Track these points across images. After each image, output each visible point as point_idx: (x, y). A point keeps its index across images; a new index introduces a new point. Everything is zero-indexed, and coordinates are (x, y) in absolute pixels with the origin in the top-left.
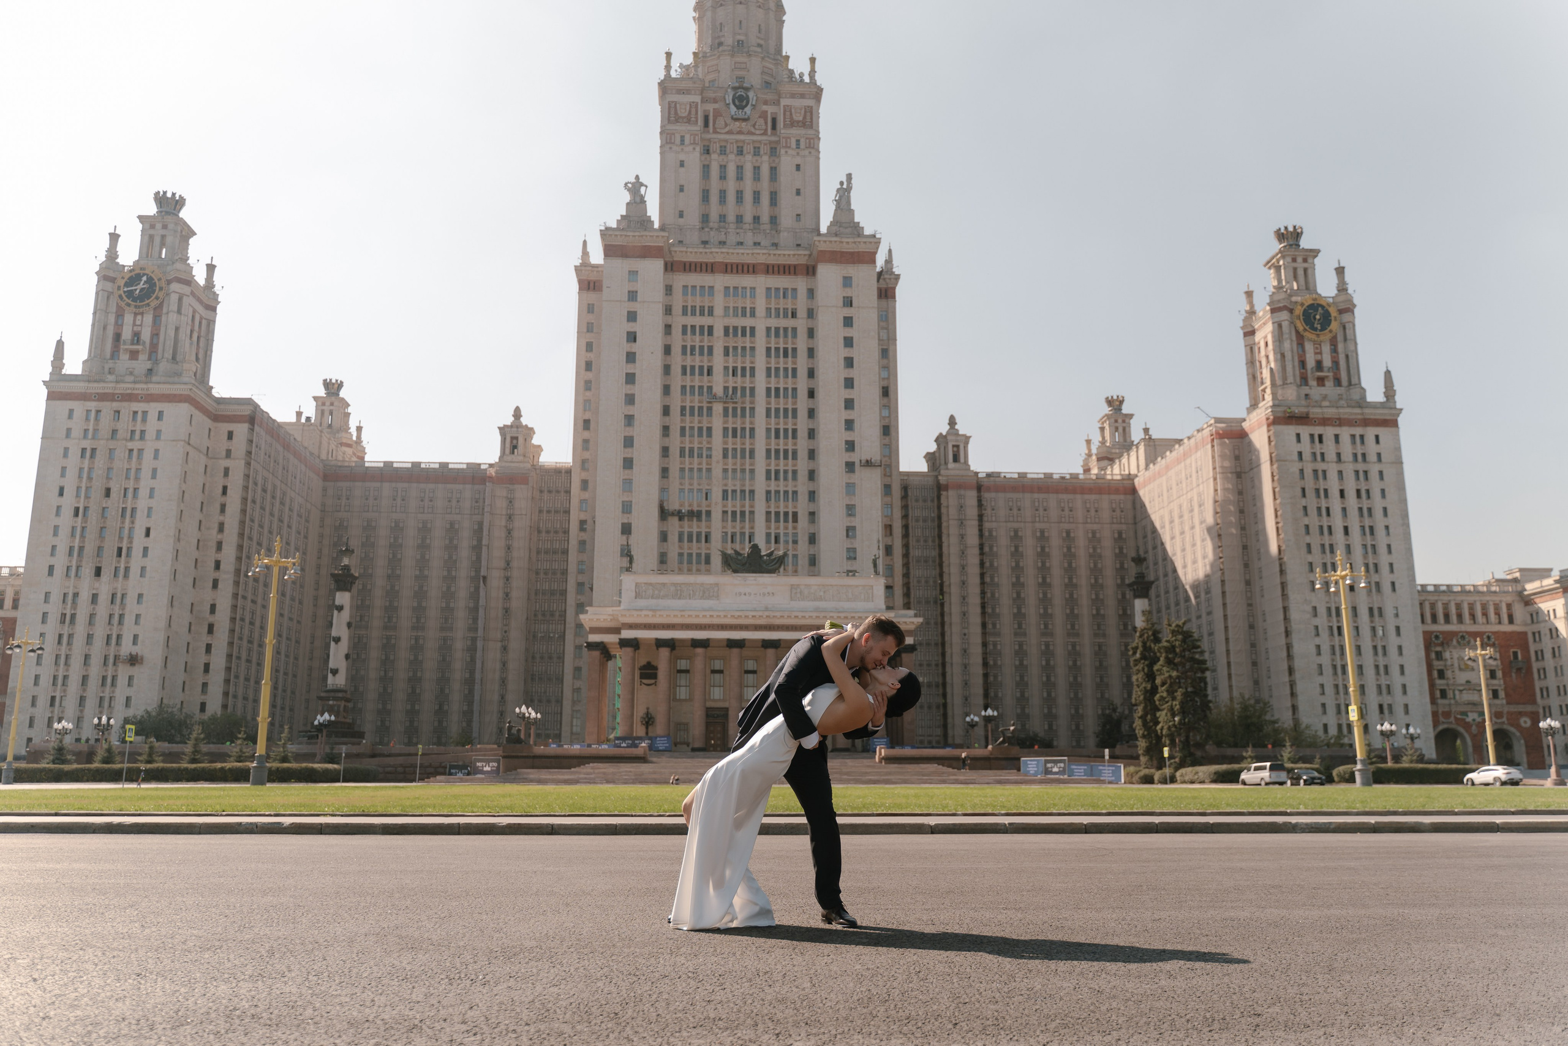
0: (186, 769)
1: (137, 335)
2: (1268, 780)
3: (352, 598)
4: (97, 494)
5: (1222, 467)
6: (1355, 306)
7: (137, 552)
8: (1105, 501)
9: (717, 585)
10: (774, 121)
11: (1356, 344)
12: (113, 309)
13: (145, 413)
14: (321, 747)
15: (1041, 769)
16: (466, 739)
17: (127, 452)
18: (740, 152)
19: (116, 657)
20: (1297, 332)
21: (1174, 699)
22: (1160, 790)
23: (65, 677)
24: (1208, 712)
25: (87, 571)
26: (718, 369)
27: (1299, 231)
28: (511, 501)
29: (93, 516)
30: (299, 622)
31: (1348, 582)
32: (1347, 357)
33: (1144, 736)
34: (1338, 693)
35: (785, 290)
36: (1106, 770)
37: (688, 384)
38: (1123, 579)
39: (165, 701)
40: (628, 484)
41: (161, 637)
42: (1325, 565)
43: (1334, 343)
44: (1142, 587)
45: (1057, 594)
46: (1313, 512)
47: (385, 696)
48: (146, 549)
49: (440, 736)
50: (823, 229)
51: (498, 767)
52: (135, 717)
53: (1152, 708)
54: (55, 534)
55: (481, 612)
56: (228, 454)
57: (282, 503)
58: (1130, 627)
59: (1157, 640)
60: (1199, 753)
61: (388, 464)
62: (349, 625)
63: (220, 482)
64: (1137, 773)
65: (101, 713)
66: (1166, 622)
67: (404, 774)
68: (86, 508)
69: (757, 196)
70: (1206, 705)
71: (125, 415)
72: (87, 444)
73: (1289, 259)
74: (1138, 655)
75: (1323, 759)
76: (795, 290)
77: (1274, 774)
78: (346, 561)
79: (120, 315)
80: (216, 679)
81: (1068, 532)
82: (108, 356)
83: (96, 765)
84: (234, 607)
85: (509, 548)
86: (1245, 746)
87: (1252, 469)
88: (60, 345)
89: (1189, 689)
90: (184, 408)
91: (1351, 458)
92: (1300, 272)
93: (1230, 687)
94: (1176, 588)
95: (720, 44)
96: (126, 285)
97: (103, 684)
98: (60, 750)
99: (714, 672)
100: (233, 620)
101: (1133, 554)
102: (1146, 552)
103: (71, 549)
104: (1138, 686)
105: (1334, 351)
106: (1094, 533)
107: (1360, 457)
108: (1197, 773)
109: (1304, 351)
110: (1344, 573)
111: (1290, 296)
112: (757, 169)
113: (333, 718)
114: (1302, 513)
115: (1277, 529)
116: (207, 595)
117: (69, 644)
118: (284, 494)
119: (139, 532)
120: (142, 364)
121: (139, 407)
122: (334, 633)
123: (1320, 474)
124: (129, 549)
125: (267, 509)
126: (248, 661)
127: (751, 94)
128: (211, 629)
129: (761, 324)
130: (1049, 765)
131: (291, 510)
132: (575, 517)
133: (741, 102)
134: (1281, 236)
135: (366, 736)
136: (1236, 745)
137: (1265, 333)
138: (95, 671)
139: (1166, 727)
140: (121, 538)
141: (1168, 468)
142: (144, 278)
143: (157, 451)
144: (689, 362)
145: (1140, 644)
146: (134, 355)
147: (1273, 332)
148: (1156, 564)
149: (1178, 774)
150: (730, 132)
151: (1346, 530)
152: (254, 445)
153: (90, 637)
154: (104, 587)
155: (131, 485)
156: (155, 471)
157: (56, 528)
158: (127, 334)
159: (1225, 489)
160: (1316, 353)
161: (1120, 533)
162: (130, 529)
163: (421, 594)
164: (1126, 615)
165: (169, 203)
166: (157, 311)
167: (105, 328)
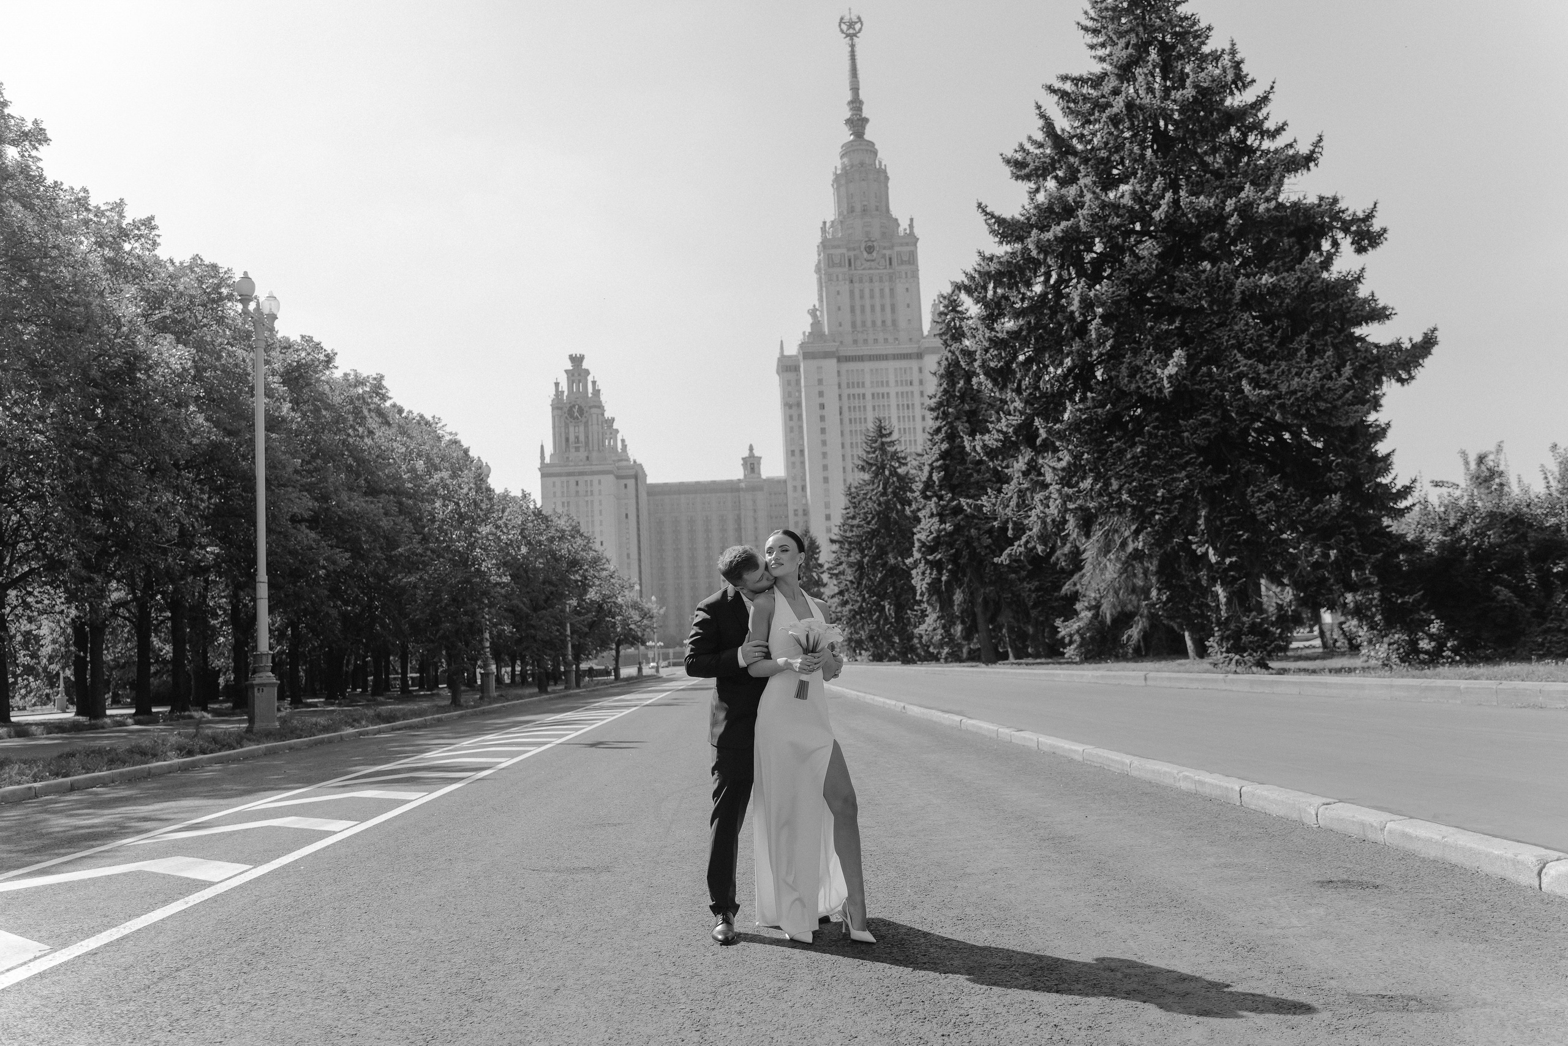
1: (577, 438)
10: (890, 259)
12: (563, 424)
13: (591, 482)
18: (871, 281)
28: (754, 502)
37: (854, 429)
40: (827, 490)
50: (926, 333)
56: (626, 496)
63: (624, 512)
69: (883, 307)
71: (581, 483)
72: (565, 499)
76: (911, 368)
79: (567, 426)
82: (564, 450)
85: (756, 529)
88: (542, 447)
90: (611, 477)
95: (852, 211)
112: (882, 290)
120: (582, 454)
121: (588, 478)
127: (875, 244)
129: (893, 390)
132: (791, 508)
142: (577, 407)
143: (601, 502)
144: (853, 416)
146: (577, 449)
150: (865, 269)
156: (601, 511)
158: (572, 438)
165: (577, 360)
166: (586, 424)
167: (561, 435)
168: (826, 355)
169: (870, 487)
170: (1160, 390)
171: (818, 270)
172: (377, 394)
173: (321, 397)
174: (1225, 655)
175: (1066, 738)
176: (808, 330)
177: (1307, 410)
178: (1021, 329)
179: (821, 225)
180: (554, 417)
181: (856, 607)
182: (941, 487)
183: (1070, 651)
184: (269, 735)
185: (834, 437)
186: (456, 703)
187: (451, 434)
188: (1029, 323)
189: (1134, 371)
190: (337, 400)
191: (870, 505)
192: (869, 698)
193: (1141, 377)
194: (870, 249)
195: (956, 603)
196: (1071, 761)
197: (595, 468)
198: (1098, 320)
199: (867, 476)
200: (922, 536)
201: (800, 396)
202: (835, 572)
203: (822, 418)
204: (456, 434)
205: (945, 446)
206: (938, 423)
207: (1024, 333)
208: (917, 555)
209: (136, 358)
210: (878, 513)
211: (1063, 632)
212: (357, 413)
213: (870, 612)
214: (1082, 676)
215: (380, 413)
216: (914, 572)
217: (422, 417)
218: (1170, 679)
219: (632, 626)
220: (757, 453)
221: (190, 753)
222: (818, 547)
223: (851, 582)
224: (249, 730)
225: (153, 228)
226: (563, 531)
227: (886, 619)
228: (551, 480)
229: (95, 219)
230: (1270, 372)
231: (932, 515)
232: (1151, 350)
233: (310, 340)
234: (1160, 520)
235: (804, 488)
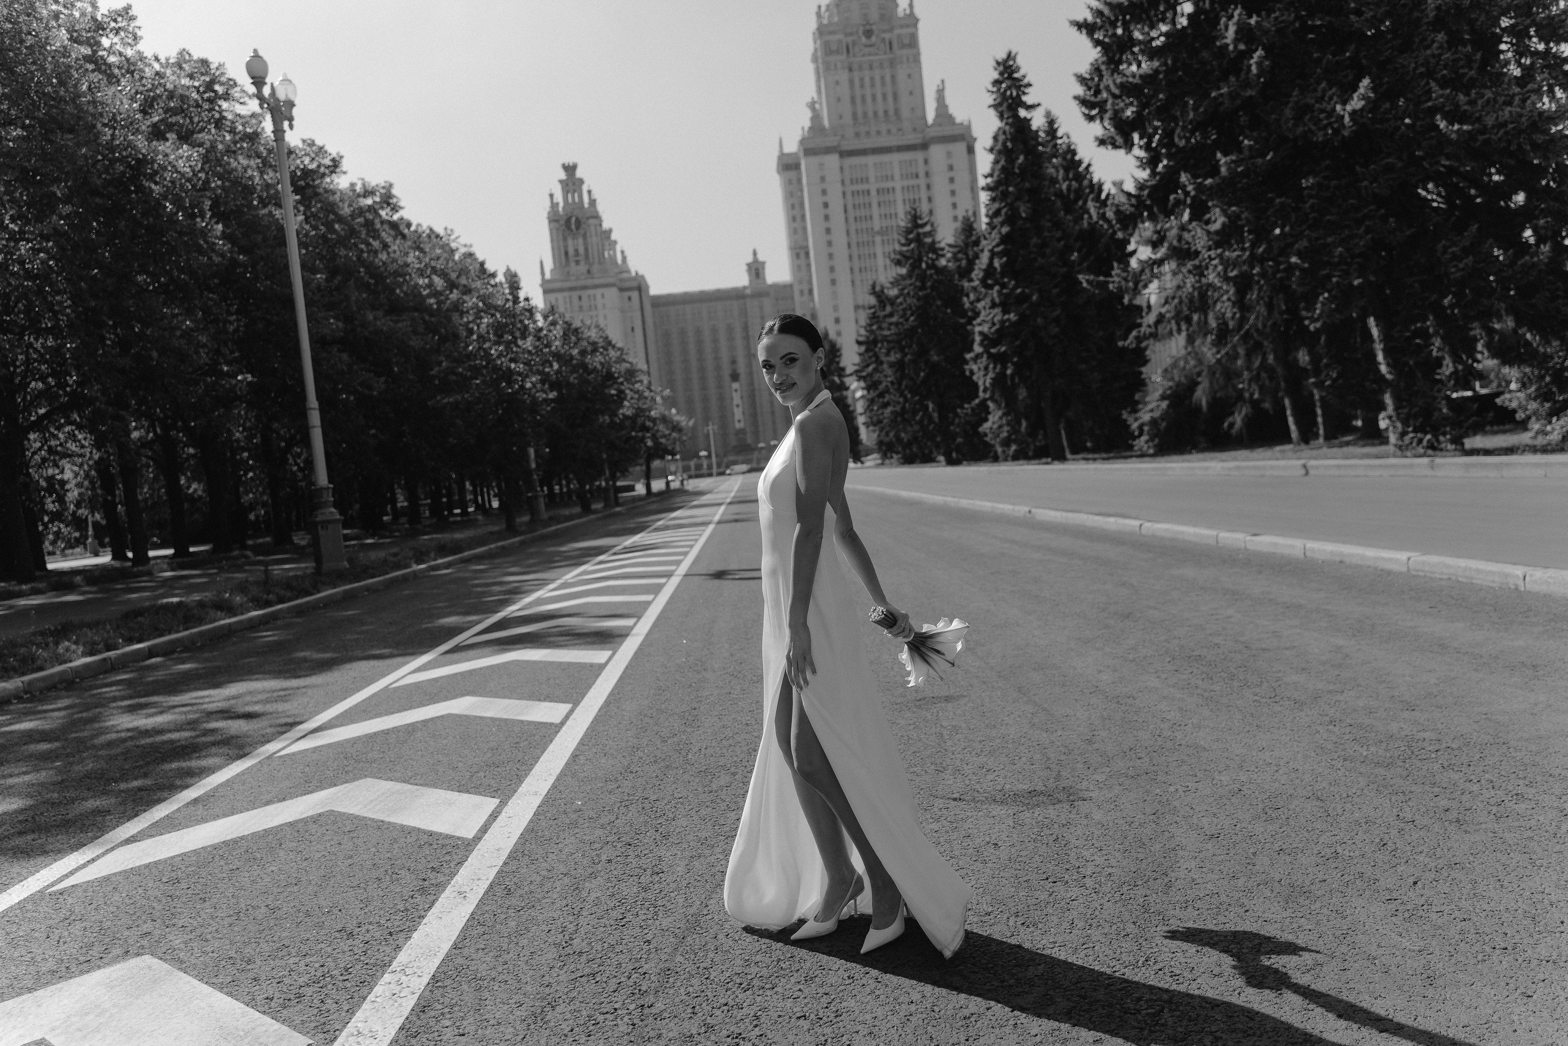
1: (576, 251)
10: (890, 43)
12: (561, 237)
13: (594, 296)
18: (871, 68)
26: (876, 216)
28: (761, 308)
35: (910, 161)
37: (860, 227)
40: (835, 295)
50: (929, 121)
63: (630, 325)
69: (884, 96)
71: (584, 298)
76: (916, 161)
79: (565, 239)
82: (564, 264)
88: (541, 263)
90: (614, 290)
96: (565, 223)
112: (883, 78)
120: (583, 268)
121: (591, 292)
127: (874, 27)
129: (898, 184)
142: (573, 220)
143: (605, 317)
144: (858, 214)
146: (577, 263)
150: (864, 55)
152: (643, 311)
158: (571, 251)
165: (570, 169)
166: (585, 237)
167: (559, 248)
168: (828, 151)
169: (908, 282)
170: (1336, 132)
171: (815, 59)
172: (389, 204)
173: (330, 208)
174: (1411, 435)
175: (1344, 542)
176: (807, 124)
177: (1519, 146)
178: (1156, 72)
179: (815, 9)
180: (551, 230)
181: (898, 408)
182: (1003, 274)
183: (1141, 443)
184: (340, 577)
185: (840, 238)
186: (511, 530)
187: (465, 246)
188: (1166, 64)
189: (1302, 111)
190: (346, 211)
191: (909, 300)
192: (965, 503)
193: (1310, 119)
194: (868, 34)
195: (1021, 397)
196: (1389, 573)
197: (597, 282)
198: (1260, 53)
199: (903, 271)
200: (985, 328)
201: (802, 197)
202: (864, 374)
203: (827, 218)
204: (471, 246)
205: (1005, 230)
206: (996, 205)
207: (1161, 76)
208: (978, 349)
209: (138, 160)
210: (918, 308)
211: (1135, 426)
212: (369, 224)
213: (915, 413)
214: (1207, 469)
215: (394, 226)
216: (975, 367)
217: (431, 230)
218: (1339, 467)
219: (663, 441)
220: (761, 258)
221: (268, 604)
222: (839, 350)
223: (892, 383)
224: (318, 570)
225: (133, 18)
226: (594, 344)
227: (930, 418)
228: (552, 297)
229: (66, 12)
230: (1472, 103)
231: (994, 305)
232: (1323, 85)
233: (312, 144)
234: (1337, 282)
235: (811, 292)
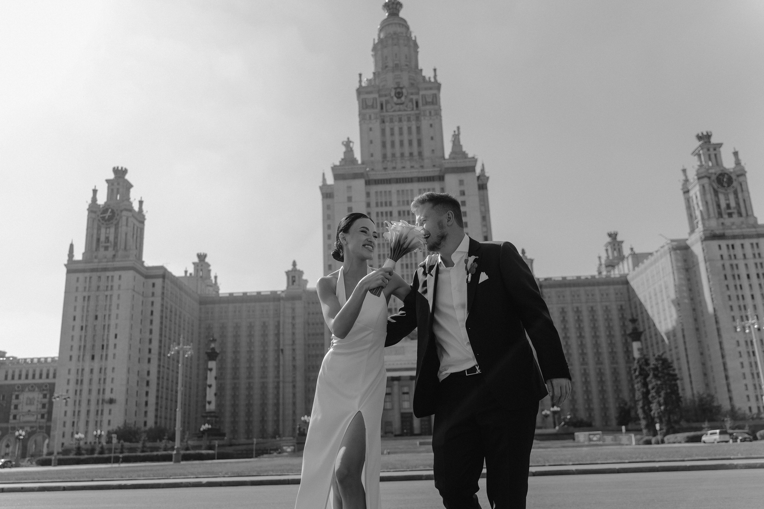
0: (139, 456)
1: (107, 239)
2: (718, 440)
3: (217, 364)
4: (91, 318)
5: (677, 266)
6: (746, 172)
7: (111, 346)
8: (612, 289)
9: (403, 347)
10: (417, 102)
11: (748, 193)
12: (96, 226)
13: (113, 277)
14: (204, 442)
15: (587, 438)
16: (276, 434)
17: (105, 297)
18: (400, 120)
19: (103, 400)
20: (714, 189)
21: (660, 396)
22: (656, 448)
23: (79, 412)
24: (680, 403)
25: (88, 357)
27: (710, 134)
28: (293, 309)
29: (90, 330)
30: (191, 378)
31: (756, 326)
32: (744, 201)
33: (644, 418)
34: (755, 388)
36: (624, 438)
38: (625, 331)
39: (127, 421)
41: (124, 389)
42: (742, 317)
43: (736, 193)
44: (636, 335)
45: (589, 341)
46: (732, 287)
47: (235, 414)
48: (115, 345)
49: (263, 434)
50: (447, 157)
51: (294, 449)
52: (113, 430)
53: (647, 402)
54: (72, 340)
55: (281, 368)
56: (153, 294)
57: (180, 317)
58: (631, 358)
59: (647, 364)
60: (677, 427)
61: (231, 294)
62: (216, 378)
63: (150, 309)
64: (642, 439)
65: (96, 428)
66: (651, 354)
67: (247, 454)
68: (86, 326)
69: (410, 142)
70: (679, 399)
71: (103, 279)
72: (86, 294)
73: (705, 150)
74: (637, 373)
75: (750, 427)
77: (722, 436)
78: (213, 345)
79: (99, 229)
80: (151, 408)
81: (592, 308)
82: (94, 249)
83: (96, 455)
84: (159, 372)
85: (294, 334)
86: (703, 421)
87: (694, 266)
88: (72, 246)
89: (669, 391)
90: (131, 273)
91: (751, 256)
92: (713, 156)
93: (692, 388)
94: (656, 335)
95: (386, 67)
96: (101, 214)
97: (97, 414)
98: (79, 448)
99: (404, 393)
100: (158, 378)
101: (629, 317)
102: (637, 316)
103: (80, 347)
104: (639, 390)
105: (737, 197)
106: (607, 307)
107: (757, 256)
108: (676, 438)
109: (718, 198)
110: (753, 321)
111: (708, 170)
112: (409, 128)
113: (210, 426)
114: (725, 288)
115: (712, 299)
116: (145, 366)
117: (80, 394)
118: (181, 312)
119: (112, 336)
120: (110, 253)
121: (110, 274)
122: (209, 382)
123: (735, 267)
124: (107, 345)
125: (173, 321)
126: (167, 399)
127: (404, 91)
128: (148, 383)
130: (591, 436)
131: (184, 321)
133: (399, 95)
134: (699, 138)
135: (227, 435)
136: (697, 421)
137: (695, 191)
138: (93, 408)
139: (656, 412)
140: (103, 340)
141: (646, 269)
142: (110, 210)
143: (119, 297)
145: (638, 367)
146: (106, 248)
147: (700, 190)
148: (643, 322)
149: (666, 439)
150: (394, 111)
151: (753, 297)
152: (165, 289)
153: (90, 391)
154: (96, 365)
155: (107, 313)
156: (118, 305)
157: (73, 337)
158: (103, 238)
159: (680, 279)
160: (726, 200)
161: (621, 306)
162: (108, 335)
163: (250, 360)
164: (628, 352)
165: (120, 172)
166: (116, 226)
167: (92, 236)
168: (356, 176)
228: (75, 275)
